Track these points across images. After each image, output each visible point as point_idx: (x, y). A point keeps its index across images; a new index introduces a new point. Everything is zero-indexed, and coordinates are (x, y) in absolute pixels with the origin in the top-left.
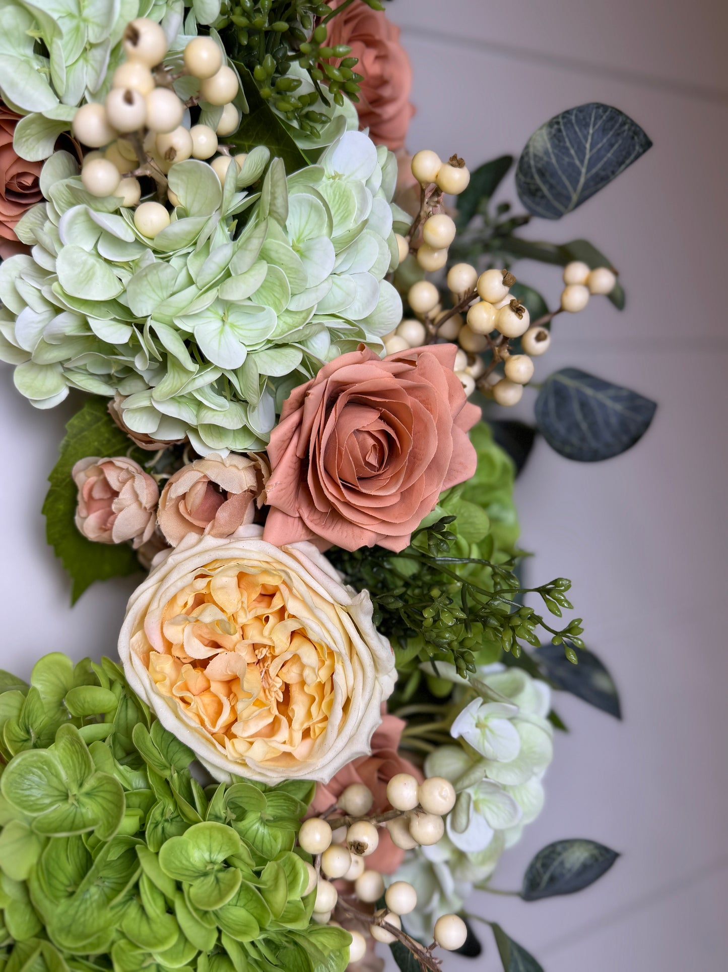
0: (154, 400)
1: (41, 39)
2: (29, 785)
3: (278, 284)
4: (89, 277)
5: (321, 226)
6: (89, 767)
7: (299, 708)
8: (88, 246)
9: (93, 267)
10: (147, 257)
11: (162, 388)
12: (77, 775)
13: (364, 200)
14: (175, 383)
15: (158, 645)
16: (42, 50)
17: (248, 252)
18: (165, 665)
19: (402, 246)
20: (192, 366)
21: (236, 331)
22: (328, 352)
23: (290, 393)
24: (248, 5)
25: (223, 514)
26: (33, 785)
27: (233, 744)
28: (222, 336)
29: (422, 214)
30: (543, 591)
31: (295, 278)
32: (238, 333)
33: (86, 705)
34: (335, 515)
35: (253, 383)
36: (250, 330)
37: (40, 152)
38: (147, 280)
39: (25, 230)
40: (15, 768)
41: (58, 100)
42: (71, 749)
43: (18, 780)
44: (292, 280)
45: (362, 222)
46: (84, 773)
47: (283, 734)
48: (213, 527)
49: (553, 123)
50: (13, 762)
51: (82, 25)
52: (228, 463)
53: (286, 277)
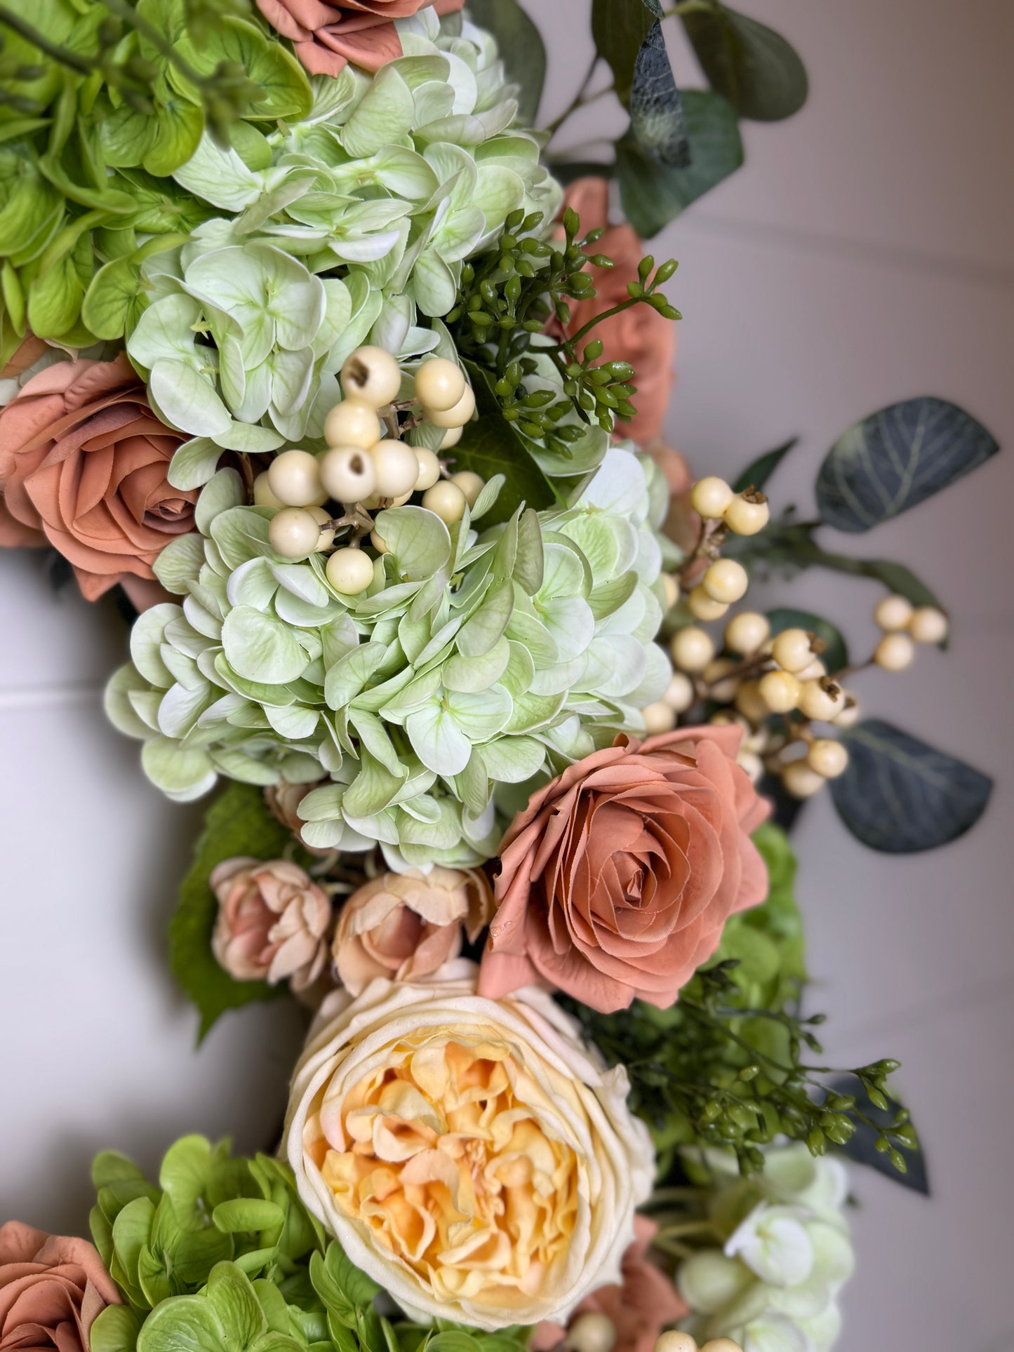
0: (345, 812)
1: (209, 333)
2: (173, 1345)
3: (517, 660)
4: (265, 653)
5: (574, 583)
6: (259, 1323)
7: (525, 1224)
8: (262, 604)
9: (272, 637)
10: (345, 625)
11: (357, 795)
12: (238, 1331)
13: (629, 543)
14: (374, 788)
15: (337, 1141)
16: (206, 341)
17: (485, 631)
18: (345, 1166)
19: (671, 589)
20: (399, 769)
21: (457, 718)
22: (576, 741)
23: (528, 804)
24: (491, 294)
25: (424, 953)
26: (179, 1344)
27: (440, 1277)
28: (440, 727)
29: (700, 552)
30: (863, 1075)
31: (541, 655)
32: (460, 721)
33: (243, 1222)
34: (577, 959)
35: (479, 790)
36: (475, 716)
37: (199, 476)
38: (349, 662)
39: (168, 569)
40: (157, 1322)
41: (230, 415)
42: (230, 1293)
43: (161, 1340)
44: (536, 656)
45: (627, 572)
46: (250, 1329)
47: (502, 1257)
48: (409, 970)
49: (871, 420)
50: (155, 1316)
51: (267, 319)
52: (432, 880)
53: (529, 653)
